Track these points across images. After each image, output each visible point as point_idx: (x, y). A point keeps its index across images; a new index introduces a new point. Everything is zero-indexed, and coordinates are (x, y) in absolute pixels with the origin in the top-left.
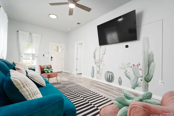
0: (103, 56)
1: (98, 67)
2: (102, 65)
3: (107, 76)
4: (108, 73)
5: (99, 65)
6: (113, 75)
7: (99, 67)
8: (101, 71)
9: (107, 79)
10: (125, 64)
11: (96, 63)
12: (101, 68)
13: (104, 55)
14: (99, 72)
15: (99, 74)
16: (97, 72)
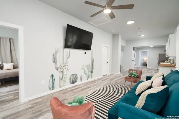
0: (67, 60)
1: (61, 74)
2: (66, 69)
3: (71, 79)
4: (73, 76)
5: (62, 70)
6: (77, 76)
7: (63, 72)
8: (65, 76)
9: (71, 82)
10: (84, 65)
11: (57, 69)
12: (65, 74)
13: (68, 58)
14: (62, 79)
15: (63, 80)
16: (60, 79)
